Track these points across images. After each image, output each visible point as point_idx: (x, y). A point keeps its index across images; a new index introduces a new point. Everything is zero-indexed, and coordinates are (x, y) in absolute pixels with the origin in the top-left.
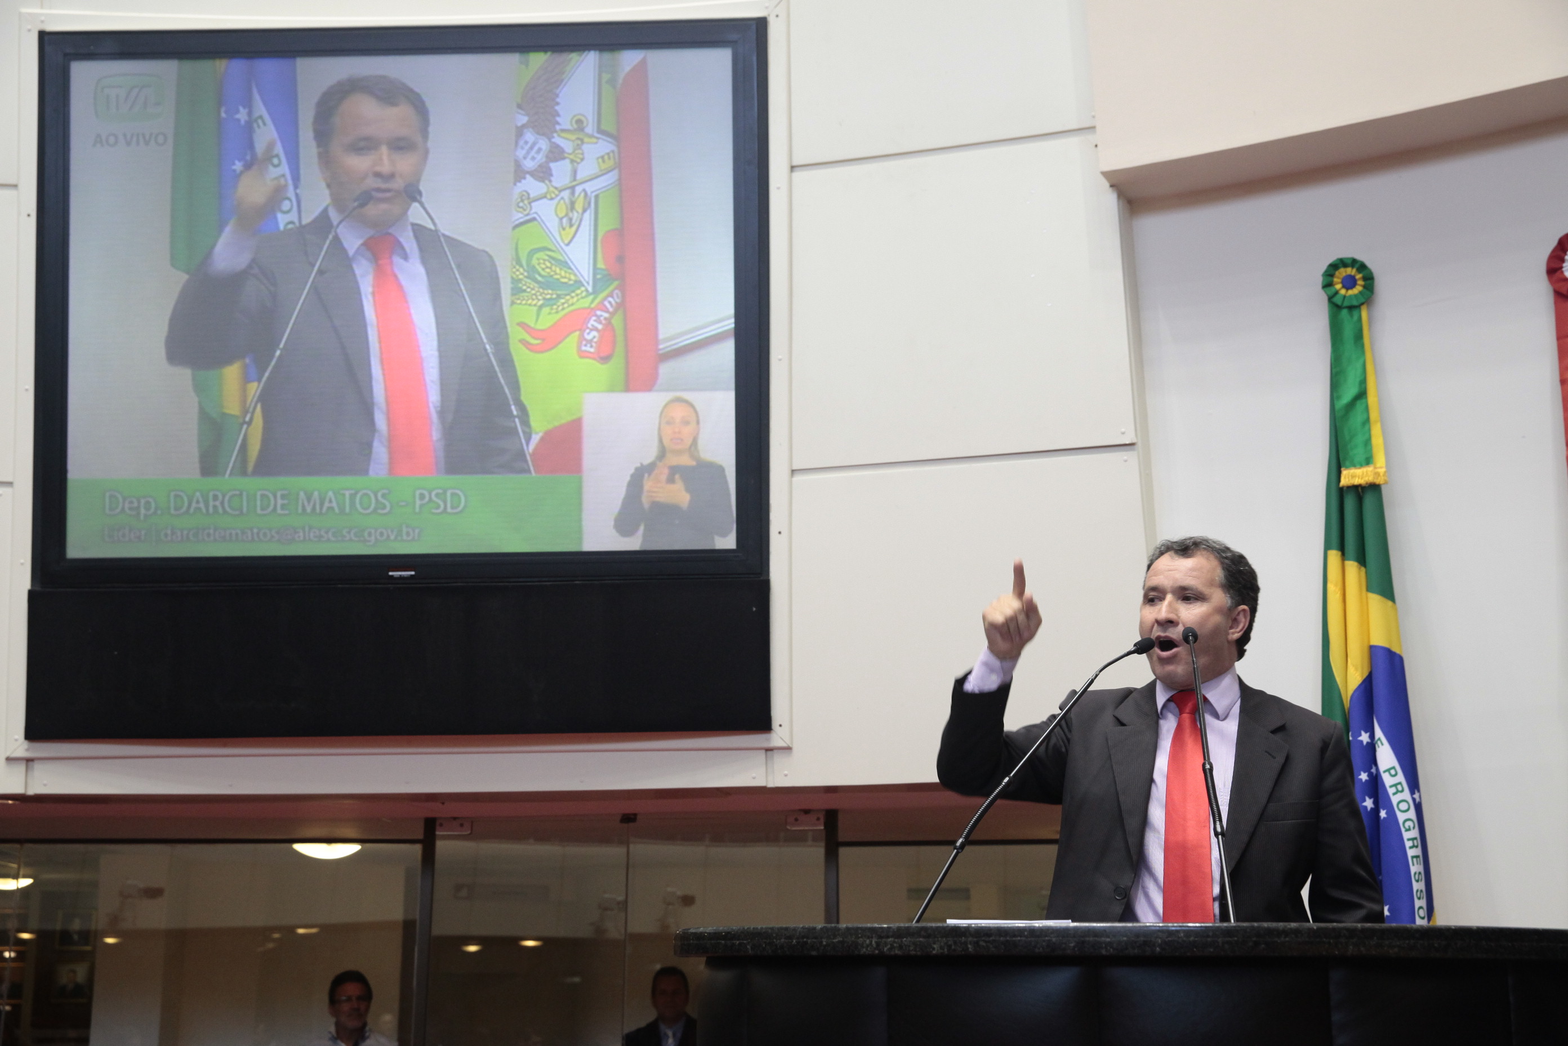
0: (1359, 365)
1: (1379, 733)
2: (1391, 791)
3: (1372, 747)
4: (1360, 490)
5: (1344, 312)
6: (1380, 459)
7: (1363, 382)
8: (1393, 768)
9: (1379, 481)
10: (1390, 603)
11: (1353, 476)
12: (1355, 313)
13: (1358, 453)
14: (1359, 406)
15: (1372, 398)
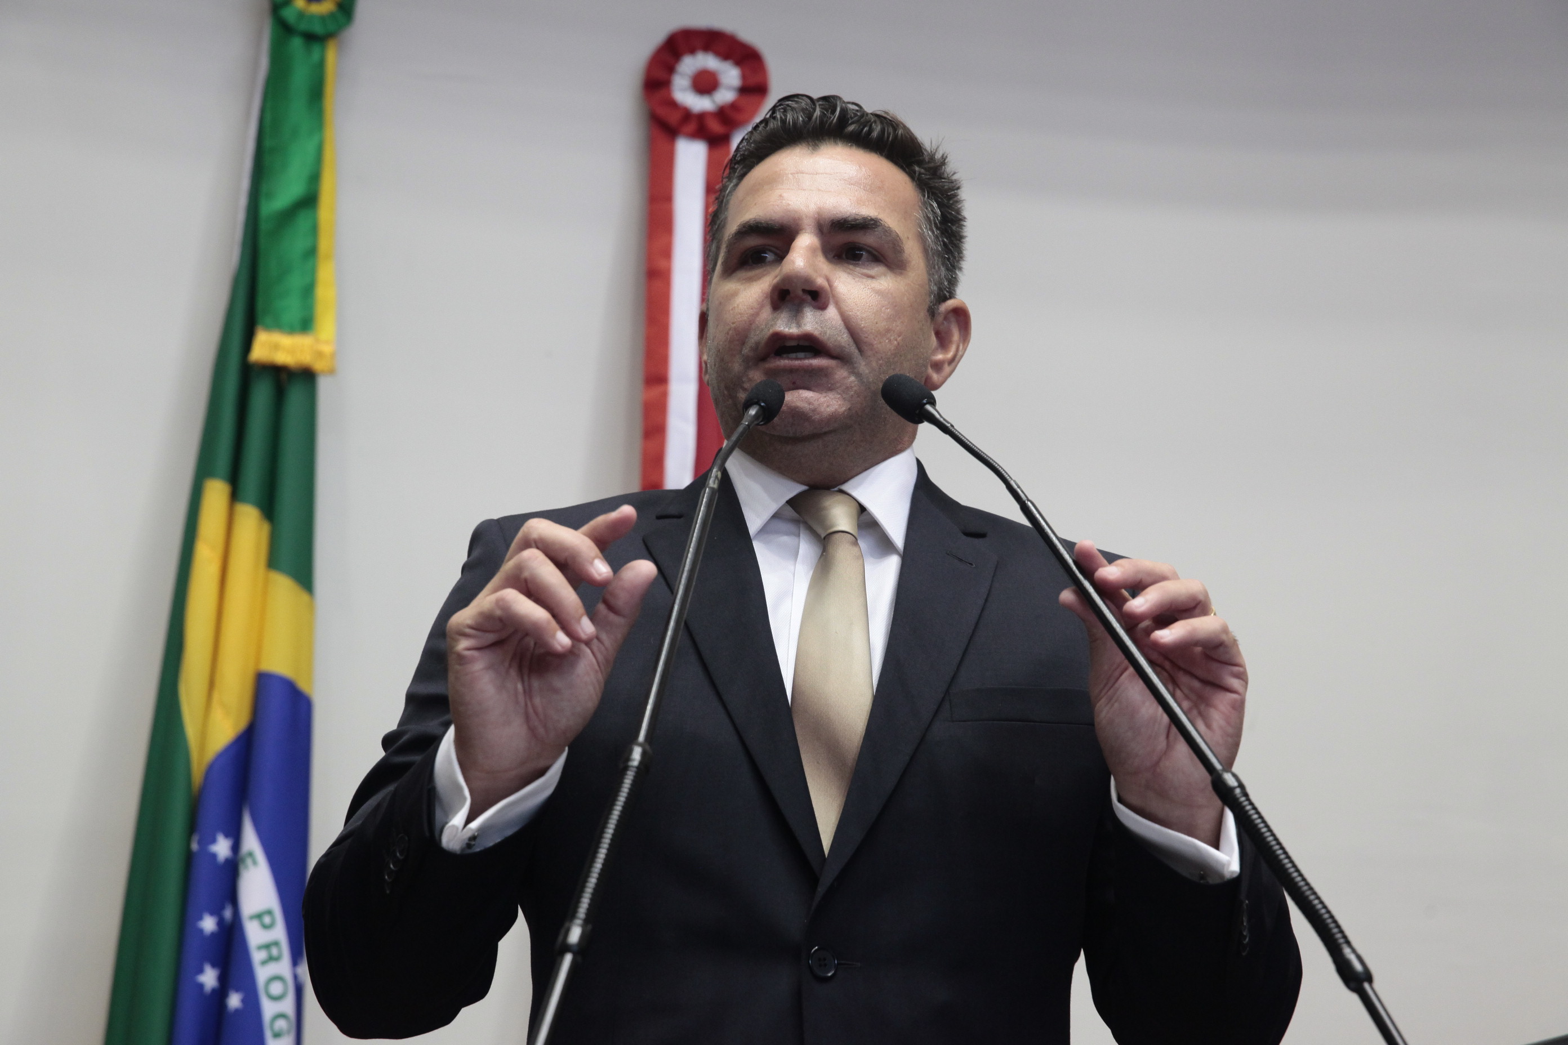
0: (310, 146)
1: (251, 841)
2: (257, 957)
3: (232, 869)
4: (284, 376)
5: (297, 43)
6: (326, 327)
7: (315, 178)
8: (269, 912)
9: (318, 366)
10: (304, 596)
11: (276, 347)
12: (316, 50)
13: (291, 307)
14: (302, 222)
15: (325, 211)
